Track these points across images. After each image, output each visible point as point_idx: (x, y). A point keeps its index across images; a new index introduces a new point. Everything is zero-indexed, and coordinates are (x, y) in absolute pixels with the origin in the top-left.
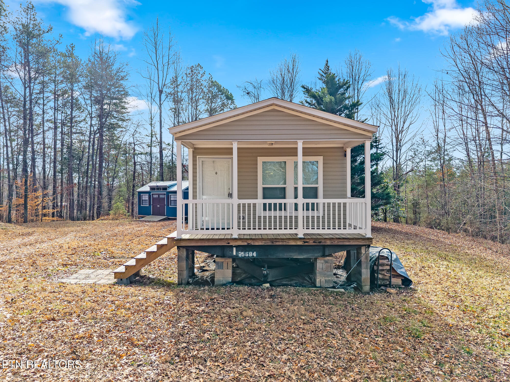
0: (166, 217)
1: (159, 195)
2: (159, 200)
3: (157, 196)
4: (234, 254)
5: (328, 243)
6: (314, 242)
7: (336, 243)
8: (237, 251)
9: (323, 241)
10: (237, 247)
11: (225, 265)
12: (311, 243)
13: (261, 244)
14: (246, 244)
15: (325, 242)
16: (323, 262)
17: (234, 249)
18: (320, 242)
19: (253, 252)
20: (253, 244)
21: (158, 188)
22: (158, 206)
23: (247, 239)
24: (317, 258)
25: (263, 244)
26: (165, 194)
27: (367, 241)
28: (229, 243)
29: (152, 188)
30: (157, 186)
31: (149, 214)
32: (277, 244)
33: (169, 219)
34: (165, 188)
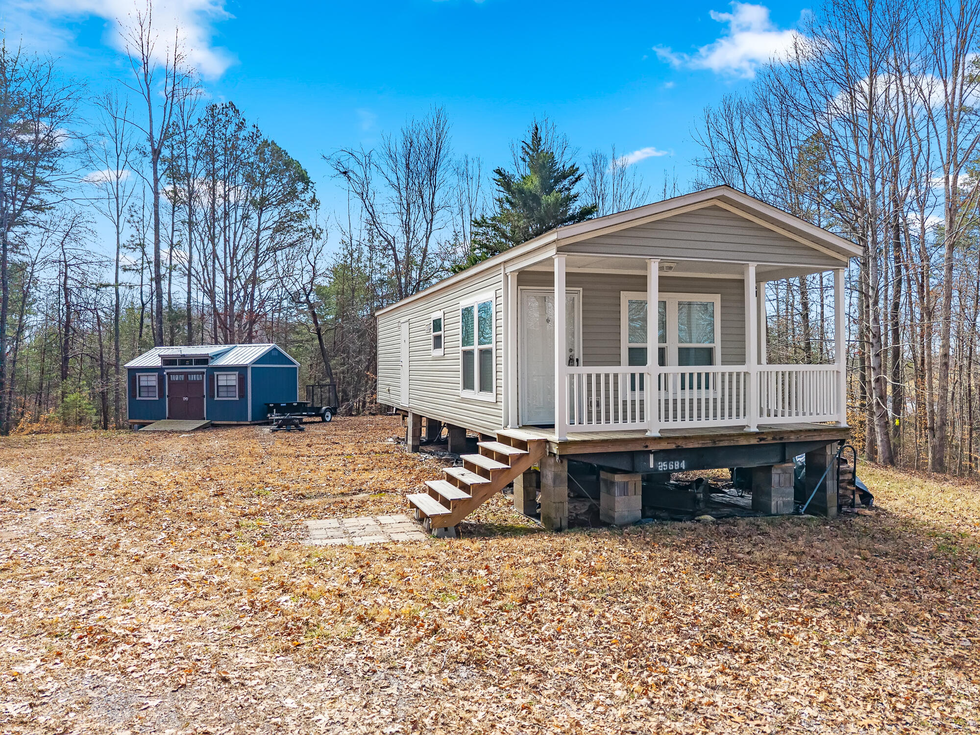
0: (206, 421)
1: (186, 375)
2: (187, 385)
3: (182, 377)
4: (652, 466)
5: (793, 438)
6: (774, 439)
7: (803, 438)
8: (655, 460)
9: (785, 436)
10: (655, 453)
11: (631, 487)
12: (769, 440)
13: (696, 446)
14: (673, 446)
15: (788, 438)
16: (779, 471)
17: (652, 457)
18: (781, 438)
19: (680, 462)
20: (684, 447)
21: (184, 360)
22: (186, 399)
23: (677, 438)
24: (772, 466)
25: (700, 446)
26: (203, 373)
27: (843, 433)
28: (647, 447)
29: (168, 361)
30: (184, 356)
31: (160, 417)
32: (722, 444)
33: (215, 426)
34: (203, 360)
